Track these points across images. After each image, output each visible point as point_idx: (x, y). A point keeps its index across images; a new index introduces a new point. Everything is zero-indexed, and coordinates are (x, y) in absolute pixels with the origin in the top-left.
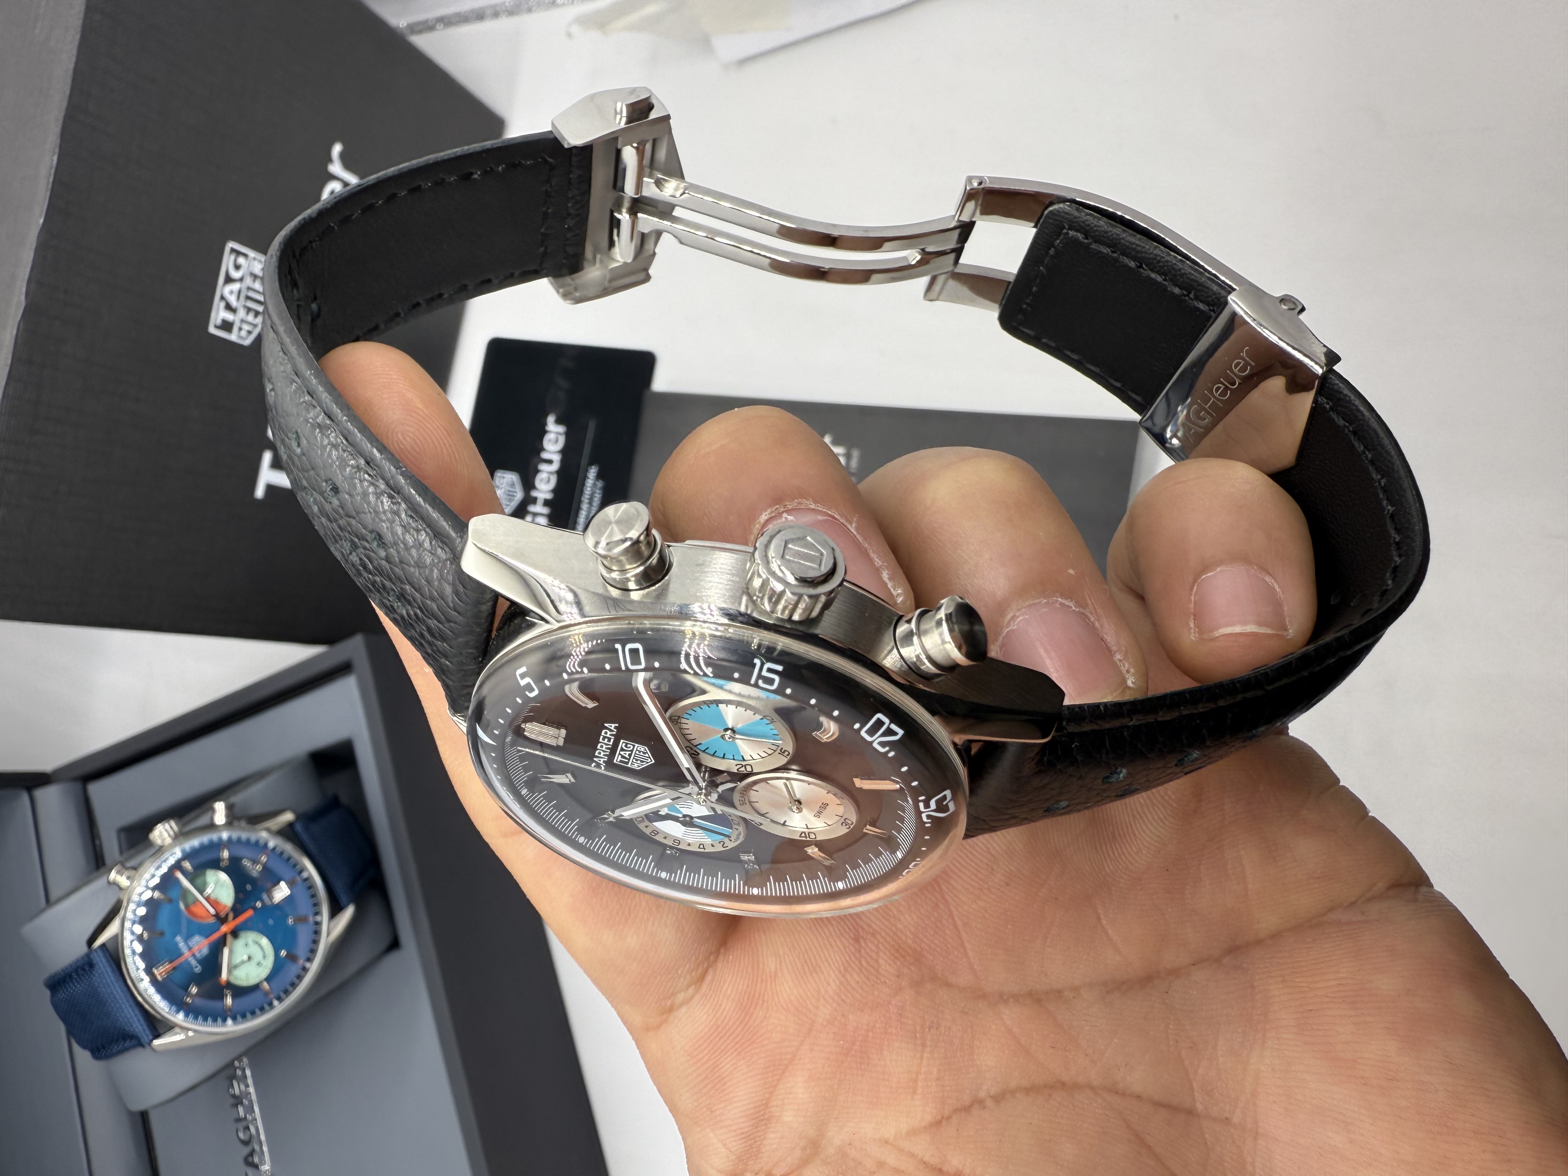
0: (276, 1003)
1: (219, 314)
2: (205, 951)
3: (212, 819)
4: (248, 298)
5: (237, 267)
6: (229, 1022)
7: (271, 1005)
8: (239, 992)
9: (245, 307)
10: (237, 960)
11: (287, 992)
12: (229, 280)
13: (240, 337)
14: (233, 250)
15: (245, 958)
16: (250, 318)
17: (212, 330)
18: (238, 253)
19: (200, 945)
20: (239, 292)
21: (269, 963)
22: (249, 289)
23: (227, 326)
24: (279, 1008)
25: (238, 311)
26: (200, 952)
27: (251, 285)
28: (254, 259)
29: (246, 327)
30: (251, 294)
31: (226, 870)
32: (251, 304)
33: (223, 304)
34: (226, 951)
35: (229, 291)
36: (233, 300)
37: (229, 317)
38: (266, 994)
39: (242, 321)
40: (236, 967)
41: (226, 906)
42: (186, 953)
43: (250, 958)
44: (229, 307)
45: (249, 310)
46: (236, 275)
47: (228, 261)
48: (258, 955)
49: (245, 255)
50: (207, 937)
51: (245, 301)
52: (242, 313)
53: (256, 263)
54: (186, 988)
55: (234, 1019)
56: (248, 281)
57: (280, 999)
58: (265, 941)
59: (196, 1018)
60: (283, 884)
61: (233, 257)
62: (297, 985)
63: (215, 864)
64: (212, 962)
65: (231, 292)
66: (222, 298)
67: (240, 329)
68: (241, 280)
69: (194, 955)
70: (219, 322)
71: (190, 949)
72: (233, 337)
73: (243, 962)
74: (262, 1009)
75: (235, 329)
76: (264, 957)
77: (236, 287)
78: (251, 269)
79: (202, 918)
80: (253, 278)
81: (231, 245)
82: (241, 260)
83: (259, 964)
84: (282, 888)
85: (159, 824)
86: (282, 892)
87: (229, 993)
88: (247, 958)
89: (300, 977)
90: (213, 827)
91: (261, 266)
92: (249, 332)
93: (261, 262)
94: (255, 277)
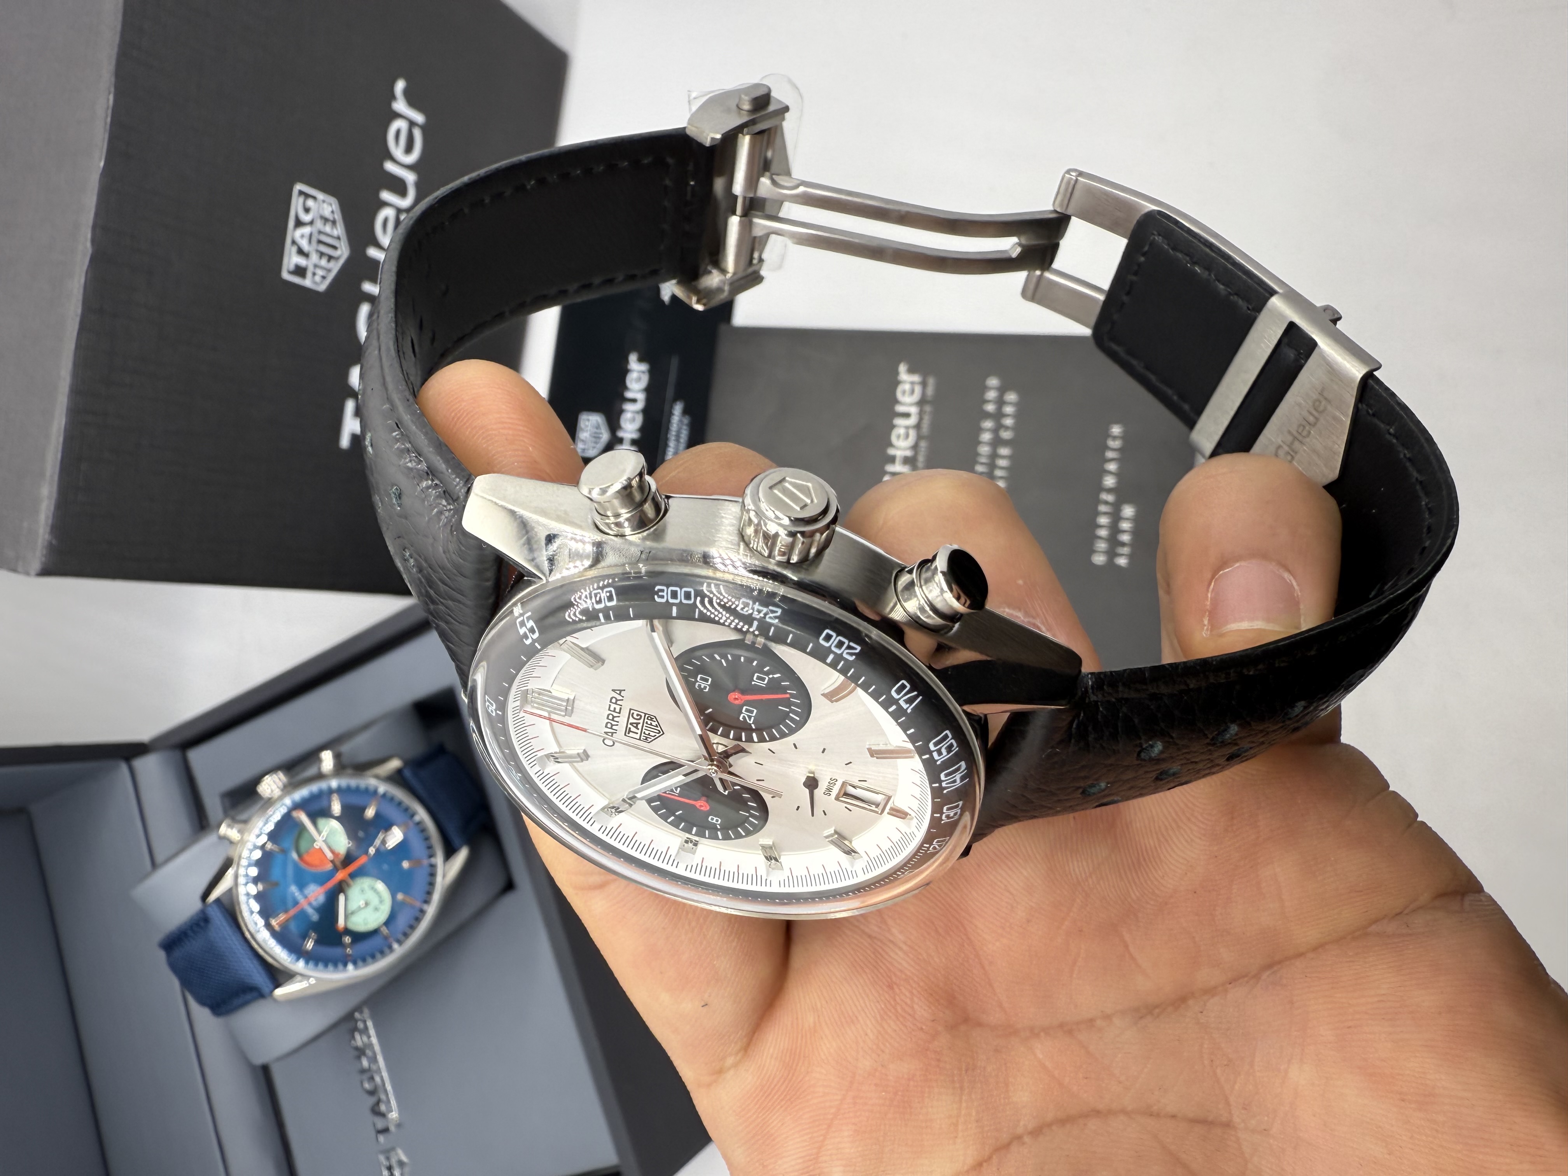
0: (396, 946)
1: (292, 259)
2: (321, 899)
3: (319, 768)
4: (320, 242)
5: (307, 210)
6: (350, 967)
7: (390, 948)
8: (359, 937)
9: (317, 251)
10: (353, 906)
11: (406, 935)
12: (299, 223)
13: (315, 283)
14: (301, 193)
15: (362, 903)
16: (323, 263)
17: (286, 276)
18: (307, 196)
19: (316, 894)
20: (311, 235)
21: (386, 907)
22: (320, 232)
23: (300, 271)
24: (399, 951)
25: (310, 255)
26: (316, 901)
27: (322, 228)
28: (324, 201)
29: (320, 273)
30: (322, 237)
31: (337, 819)
32: (323, 249)
33: (294, 249)
34: (342, 898)
35: (300, 235)
36: (304, 244)
37: (302, 262)
38: (386, 938)
39: (316, 266)
40: (353, 913)
41: (341, 854)
42: (302, 902)
43: (367, 904)
44: (301, 252)
45: (322, 254)
46: (306, 218)
47: (297, 204)
48: (375, 901)
49: (314, 198)
50: (322, 883)
51: (318, 246)
52: (314, 257)
53: (325, 205)
54: (305, 937)
55: (355, 963)
56: (319, 224)
57: (399, 942)
58: (380, 886)
59: (316, 965)
60: (396, 829)
61: (301, 199)
62: (416, 928)
63: (328, 813)
64: (329, 909)
65: (302, 236)
66: (294, 242)
67: (314, 274)
68: (311, 223)
69: (310, 904)
70: (292, 267)
71: (306, 897)
72: (308, 283)
73: (360, 909)
74: (382, 953)
75: (309, 274)
76: (381, 901)
77: (306, 230)
78: (321, 212)
79: (316, 866)
80: (323, 221)
81: (299, 187)
82: (310, 203)
83: (376, 909)
84: (394, 833)
85: (267, 776)
86: (395, 837)
87: (347, 940)
88: (364, 903)
89: (418, 920)
90: (320, 776)
91: (330, 209)
92: (324, 277)
93: (331, 205)
94: (325, 220)
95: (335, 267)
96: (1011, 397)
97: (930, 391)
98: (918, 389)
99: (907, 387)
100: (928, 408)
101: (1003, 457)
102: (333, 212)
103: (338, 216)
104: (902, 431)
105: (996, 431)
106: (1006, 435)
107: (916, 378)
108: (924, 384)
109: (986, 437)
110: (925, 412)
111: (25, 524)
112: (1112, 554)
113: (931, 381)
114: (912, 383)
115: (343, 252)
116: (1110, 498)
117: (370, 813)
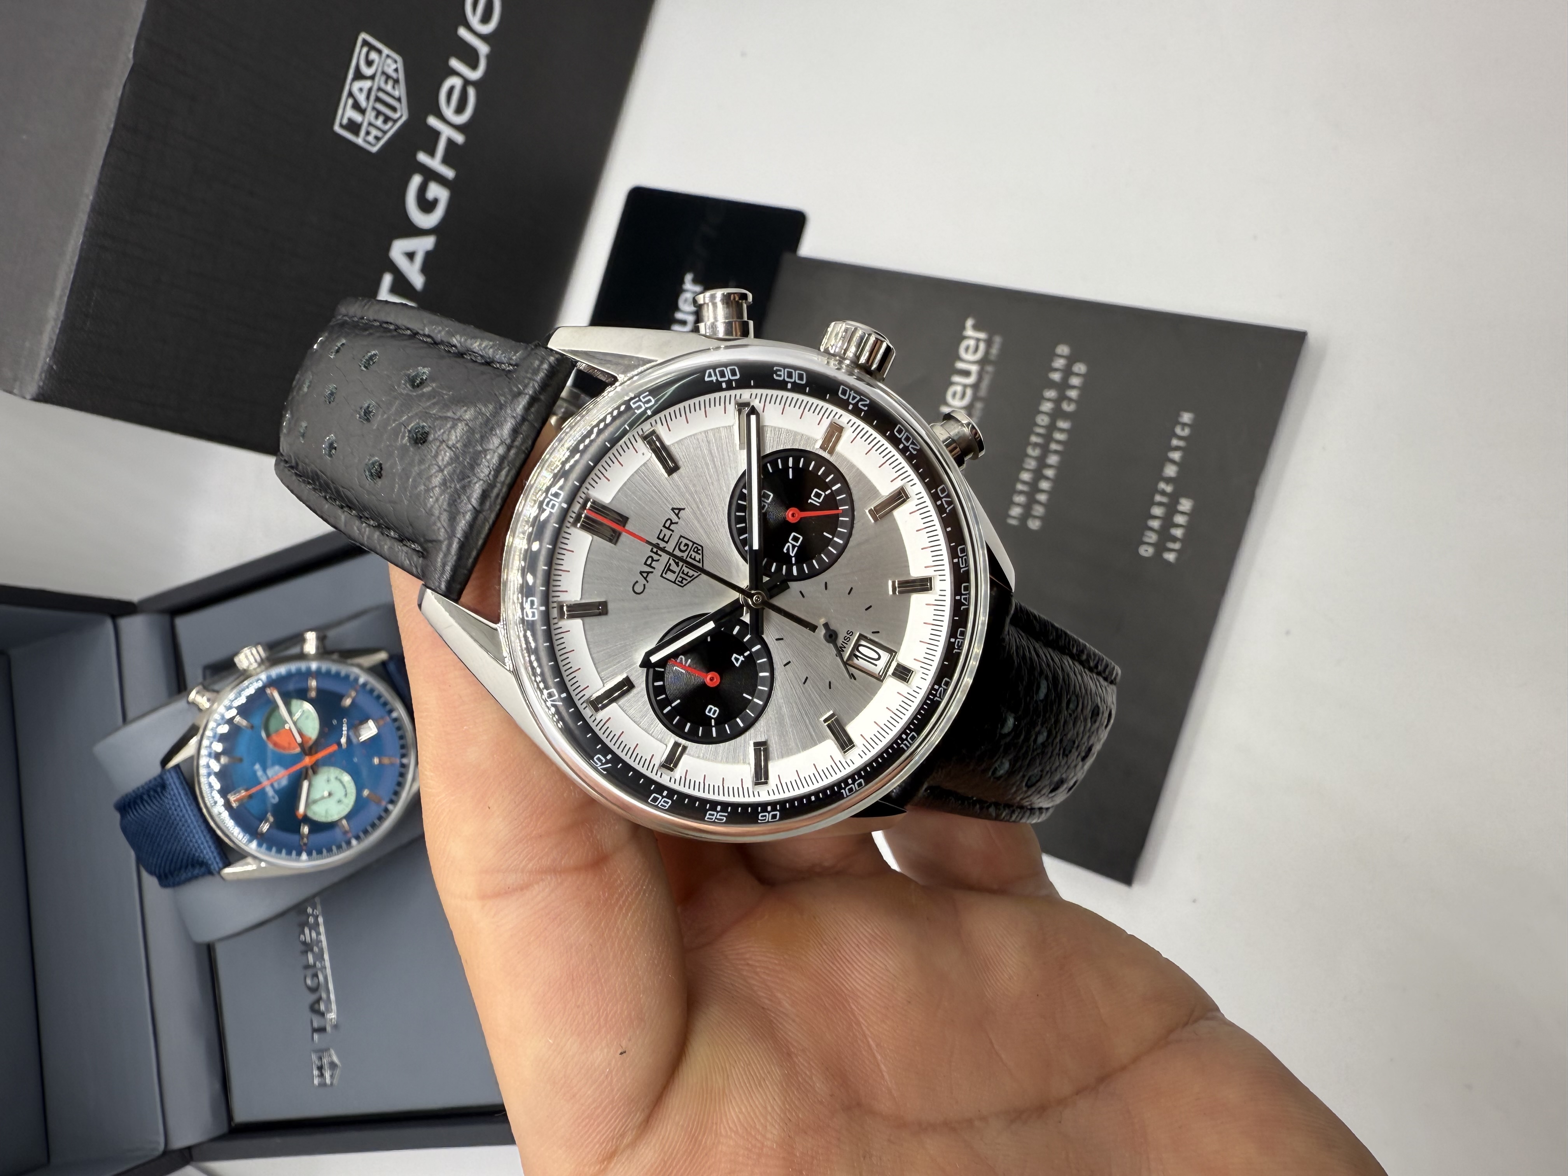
0: (354, 842)
1: (346, 113)
2: (284, 782)
3: (302, 648)
4: (378, 99)
5: (369, 63)
6: (304, 856)
7: (349, 843)
8: (318, 827)
9: (374, 108)
10: (315, 795)
11: (366, 832)
12: (359, 76)
13: (367, 142)
14: (365, 43)
15: (326, 794)
16: (379, 122)
17: (337, 128)
18: (372, 48)
19: (279, 776)
20: (370, 90)
21: (349, 802)
22: (380, 89)
23: (353, 127)
24: (357, 847)
25: (366, 112)
26: (279, 784)
27: (383, 85)
28: (388, 56)
29: (375, 132)
30: (381, 95)
31: (311, 701)
32: (381, 107)
33: (350, 102)
34: (306, 784)
35: (358, 89)
36: (362, 98)
37: (357, 117)
38: (345, 833)
39: (370, 124)
40: (315, 802)
41: (310, 739)
42: (265, 783)
43: (330, 794)
44: (356, 106)
45: (379, 113)
46: (367, 71)
47: (359, 54)
48: (339, 793)
49: (379, 52)
50: (287, 766)
51: (375, 103)
52: (370, 115)
53: (389, 61)
54: (262, 819)
55: (309, 854)
56: (380, 81)
57: (358, 838)
58: (347, 778)
59: (269, 848)
60: (371, 723)
61: (365, 50)
62: (378, 827)
63: (302, 694)
64: (291, 794)
65: (361, 90)
66: (350, 94)
67: (368, 133)
68: (372, 78)
69: (272, 786)
70: (345, 121)
71: (268, 779)
72: (360, 141)
73: (323, 798)
74: (339, 847)
75: (363, 133)
76: (346, 794)
77: (367, 84)
78: (384, 68)
79: (284, 748)
80: (385, 78)
81: (363, 36)
82: (373, 56)
83: (339, 801)
84: (369, 727)
85: (246, 649)
86: (369, 730)
87: (306, 830)
88: (328, 794)
89: (381, 819)
90: (302, 656)
91: (394, 66)
92: (377, 139)
93: (396, 62)
94: (388, 77)
95: (392, 129)
96: (1080, 368)
97: (994, 351)
98: (982, 346)
99: (972, 343)
100: (990, 369)
101: (1062, 430)
102: (396, 70)
103: (401, 76)
104: (959, 389)
105: (1058, 402)
106: (1068, 407)
107: (982, 335)
108: (989, 343)
109: (1047, 407)
110: (987, 372)
111: (27, 344)
112: (1160, 548)
113: (998, 340)
114: (978, 340)
115: (402, 114)
116: (1169, 489)
117: (348, 702)
